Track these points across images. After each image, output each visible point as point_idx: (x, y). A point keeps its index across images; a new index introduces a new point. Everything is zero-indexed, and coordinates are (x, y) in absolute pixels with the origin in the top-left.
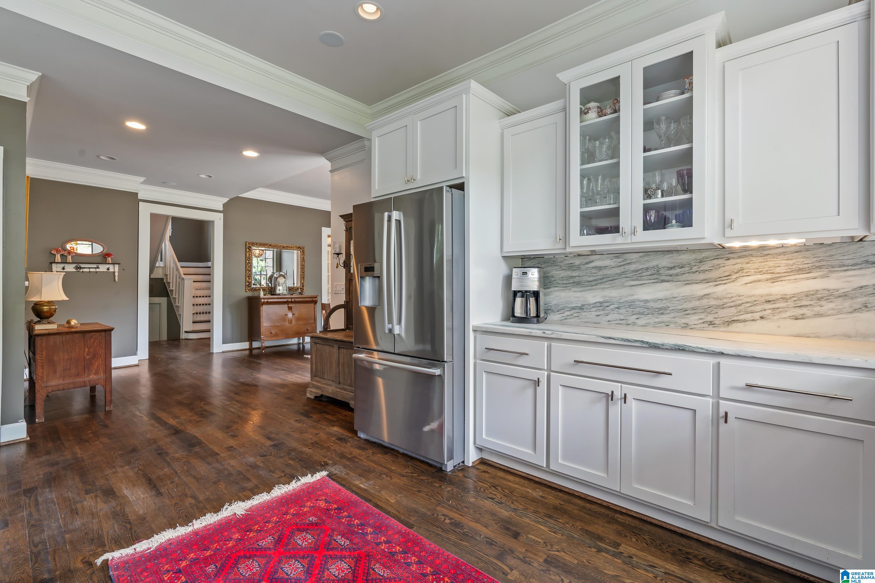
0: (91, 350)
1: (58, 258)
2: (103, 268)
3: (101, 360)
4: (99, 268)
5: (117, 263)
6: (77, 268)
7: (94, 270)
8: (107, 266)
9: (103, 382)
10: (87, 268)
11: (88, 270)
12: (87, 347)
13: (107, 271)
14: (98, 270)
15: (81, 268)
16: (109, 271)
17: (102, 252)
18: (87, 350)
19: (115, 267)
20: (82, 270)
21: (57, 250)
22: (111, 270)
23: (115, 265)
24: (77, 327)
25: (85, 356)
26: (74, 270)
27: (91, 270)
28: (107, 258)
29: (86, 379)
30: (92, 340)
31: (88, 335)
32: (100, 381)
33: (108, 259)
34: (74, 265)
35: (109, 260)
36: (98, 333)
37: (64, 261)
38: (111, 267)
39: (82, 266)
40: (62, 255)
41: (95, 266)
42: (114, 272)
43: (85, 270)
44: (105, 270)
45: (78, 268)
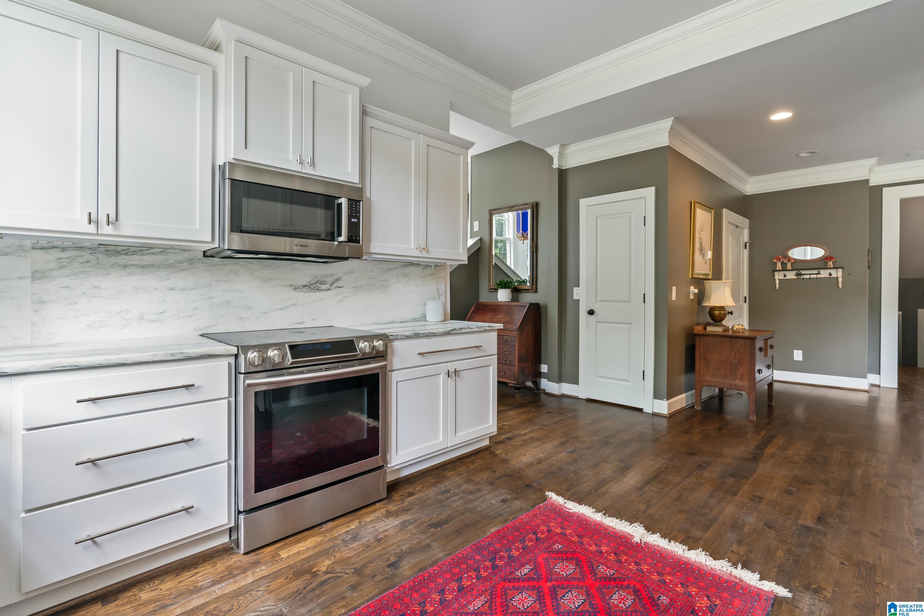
0: (737, 356)
1: (779, 266)
2: (824, 274)
3: (746, 367)
4: (820, 274)
5: (840, 267)
6: (797, 275)
7: (815, 276)
8: (828, 271)
9: (747, 390)
10: (807, 275)
11: (808, 276)
12: (734, 352)
13: (829, 276)
14: (819, 276)
15: (802, 275)
16: (831, 276)
17: (823, 256)
18: (733, 354)
19: (838, 272)
20: (802, 277)
21: (778, 258)
22: (834, 275)
23: (839, 270)
24: (739, 332)
25: (732, 360)
26: (795, 277)
27: (812, 276)
28: (827, 262)
29: (733, 383)
30: (737, 346)
31: (734, 340)
32: (745, 388)
33: (829, 263)
34: (795, 272)
35: (831, 264)
36: (743, 340)
37: (784, 269)
38: (834, 273)
39: (803, 272)
40: (782, 263)
41: (816, 272)
42: (837, 278)
43: (805, 277)
44: (827, 276)
45: (799, 275)
